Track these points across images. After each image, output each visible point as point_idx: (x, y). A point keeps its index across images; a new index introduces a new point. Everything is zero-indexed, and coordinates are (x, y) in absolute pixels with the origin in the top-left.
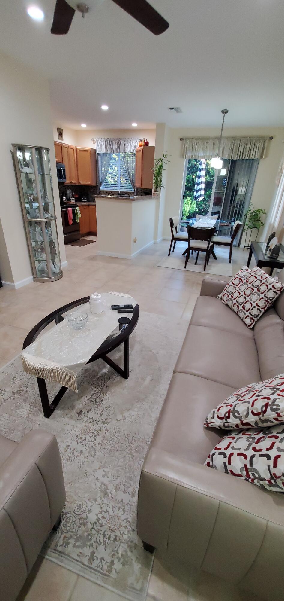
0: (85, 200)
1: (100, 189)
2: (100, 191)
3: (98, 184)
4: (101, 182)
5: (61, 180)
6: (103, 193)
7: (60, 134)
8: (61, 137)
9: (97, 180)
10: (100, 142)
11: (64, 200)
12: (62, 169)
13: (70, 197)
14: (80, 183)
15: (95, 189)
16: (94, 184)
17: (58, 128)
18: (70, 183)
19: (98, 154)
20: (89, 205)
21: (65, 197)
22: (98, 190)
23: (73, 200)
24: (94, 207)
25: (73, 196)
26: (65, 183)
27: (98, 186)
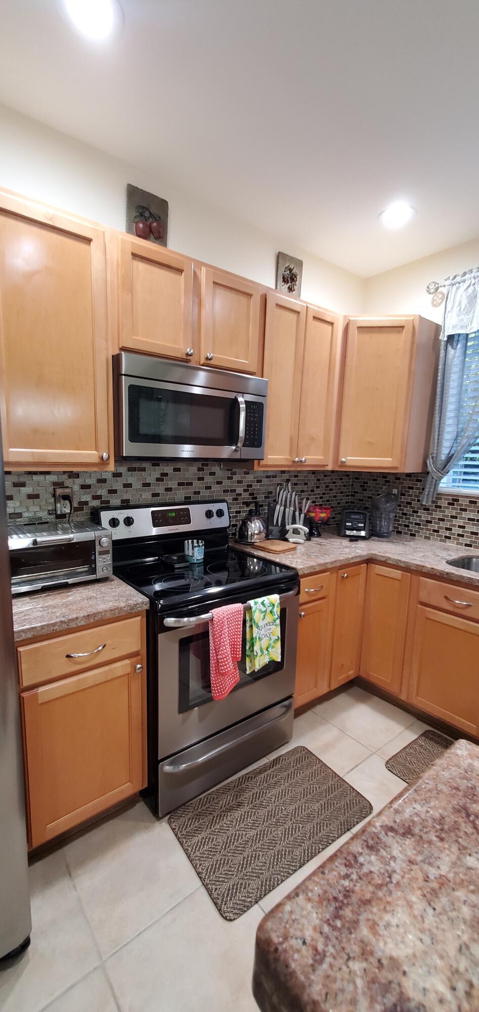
0: (359, 529)
1: (436, 484)
2: (440, 496)
3: (431, 467)
4: (450, 458)
5: (234, 448)
6: (453, 504)
7: (284, 278)
8: (289, 288)
9: (431, 451)
10: (472, 287)
11: (250, 533)
12: (241, 402)
13: (286, 521)
14: (342, 462)
15: (412, 488)
16: (411, 466)
17: (279, 252)
18: (294, 462)
19: (451, 338)
20: (370, 561)
21: (258, 522)
22: (427, 490)
23: (296, 532)
24: (397, 574)
25: (302, 516)
26: (261, 464)
27: (428, 473)
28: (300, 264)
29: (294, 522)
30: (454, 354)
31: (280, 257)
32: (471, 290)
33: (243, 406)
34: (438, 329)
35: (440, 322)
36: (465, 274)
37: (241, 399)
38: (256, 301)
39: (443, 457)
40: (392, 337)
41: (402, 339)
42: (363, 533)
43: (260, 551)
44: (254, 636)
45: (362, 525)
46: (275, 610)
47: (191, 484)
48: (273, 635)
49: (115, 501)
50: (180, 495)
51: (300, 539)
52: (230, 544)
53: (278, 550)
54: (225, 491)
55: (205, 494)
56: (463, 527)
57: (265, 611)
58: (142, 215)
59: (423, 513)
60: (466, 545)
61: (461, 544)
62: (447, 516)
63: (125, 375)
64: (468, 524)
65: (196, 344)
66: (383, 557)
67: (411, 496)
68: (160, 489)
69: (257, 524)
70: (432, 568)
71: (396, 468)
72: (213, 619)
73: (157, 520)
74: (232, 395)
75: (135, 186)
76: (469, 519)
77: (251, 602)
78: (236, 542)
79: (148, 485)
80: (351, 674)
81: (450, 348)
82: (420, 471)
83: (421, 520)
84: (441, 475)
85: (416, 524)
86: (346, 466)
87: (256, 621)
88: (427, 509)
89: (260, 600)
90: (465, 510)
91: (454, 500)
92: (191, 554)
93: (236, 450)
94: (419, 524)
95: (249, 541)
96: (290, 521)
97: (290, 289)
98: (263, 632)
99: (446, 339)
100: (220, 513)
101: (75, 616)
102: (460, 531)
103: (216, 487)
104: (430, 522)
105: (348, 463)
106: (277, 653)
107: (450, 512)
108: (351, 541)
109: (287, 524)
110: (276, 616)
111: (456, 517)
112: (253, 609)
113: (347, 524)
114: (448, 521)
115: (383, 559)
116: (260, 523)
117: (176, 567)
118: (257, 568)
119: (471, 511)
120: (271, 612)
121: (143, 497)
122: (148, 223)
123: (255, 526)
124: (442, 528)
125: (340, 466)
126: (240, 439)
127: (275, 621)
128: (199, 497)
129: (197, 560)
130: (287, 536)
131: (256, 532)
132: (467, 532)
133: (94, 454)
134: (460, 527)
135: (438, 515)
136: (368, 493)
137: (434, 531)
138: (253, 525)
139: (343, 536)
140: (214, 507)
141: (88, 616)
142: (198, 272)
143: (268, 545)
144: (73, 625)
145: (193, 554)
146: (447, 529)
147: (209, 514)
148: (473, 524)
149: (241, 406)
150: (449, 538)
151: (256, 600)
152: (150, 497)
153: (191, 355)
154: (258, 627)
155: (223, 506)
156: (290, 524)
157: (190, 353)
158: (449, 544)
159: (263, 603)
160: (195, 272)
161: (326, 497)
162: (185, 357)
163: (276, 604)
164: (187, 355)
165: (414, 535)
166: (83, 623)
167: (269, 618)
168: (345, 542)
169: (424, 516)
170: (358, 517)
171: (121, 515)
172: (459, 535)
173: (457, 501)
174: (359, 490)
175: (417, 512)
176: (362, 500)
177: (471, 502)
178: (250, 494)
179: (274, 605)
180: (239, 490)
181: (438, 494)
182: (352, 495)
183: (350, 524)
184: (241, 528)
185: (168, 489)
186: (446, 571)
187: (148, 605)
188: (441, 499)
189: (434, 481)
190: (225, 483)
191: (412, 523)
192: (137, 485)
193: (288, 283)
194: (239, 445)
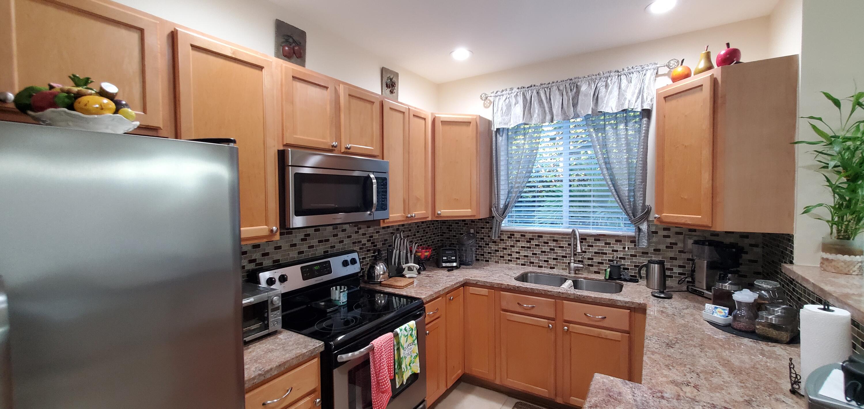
0: (452, 262)
1: (500, 225)
2: (502, 232)
3: (495, 214)
4: (506, 207)
5: (369, 212)
6: (511, 238)
7: (387, 85)
8: (390, 91)
9: (493, 202)
10: (508, 99)
11: (376, 274)
12: (373, 177)
13: (401, 261)
14: (438, 214)
15: (483, 228)
16: (483, 214)
17: (383, 67)
18: (407, 217)
19: (498, 130)
20: (466, 284)
21: (382, 265)
22: (494, 229)
23: (410, 269)
24: (485, 291)
25: (413, 256)
26: (385, 222)
27: (493, 217)
28: (397, 75)
29: (407, 262)
30: (501, 140)
31: (383, 70)
32: (507, 101)
33: (374, 181)
34: (489, 123)
35: (490, 118)
36: (503, 91)
37: (372, 176)
38: (377, 106)
39: (502, 206)
40: (464, 129)
41: (470, 131)
42: (455, 264)
43: (388, 288)
44: (402, 356)
45: (454, 258)
46: (413, 333)
47: (328, 240)
48: (413, 353)
49: (267, 262)
50: (320, 250)
51: (414, 274)
52: (361, 285)
53: (402, 285)
54: (354, 243)
55: (339, 247)
56: (519, 253)
57: (407, 335)
58: (287, 41)
59: (493, 245)
60: (522, 265)
61: (519, 264)
62: (508, 246)
63: (291, 166)
64: (522, 250)
65: (338, 138)
66: (474, 280)
67: (483, 233)
68: (304, 247)
69: (381, 266)
70: (508, 285)
71: (474, 216)
72: (374, 348)
73: (307, 274)
74: (365, 174)
75: (282, 20)
76: (522, 247)
77: (398, 330)
78: (365, 282)
79: (295, 245)
80: (460, 372)
81: (498, 136)
82: (488, 217)
83: (491, 250)
84: (502, 219)
85: (489, 253)
86: (441, 217)
87: (402, 344)
88: (494, 242)
89: (403, 327)
90: (519, 241)
91: (511, 234)
92: (337, 299)
93: (370, 214)
94: (491, 253)
95: (376, 281)
96: (404, 261)
97: (392, 92)
98: (406, 352)
99: (495, 130)
100: (353, 261)
101: (269, 368)
102: (517, 255)
103: (346, 241)
104: (498, 251)
105: (442, 215)
106: (417, 366)
107: (509, 243)
108: (449, 271)
109: (402, 264)
110: (415, 338)
111: (514, 246)
112: (400, 335)
113: (444, 258)
114: (509, 249)
115: (475, 282)
116: (384, 265)
117: (328, 311)
118: (383, 302)
119: (522, 241)
120: (411, 335)
121: (291, 256)
122: (292, 46)
123: (380, 268)
124: (505, 254)
125: (437, 217)
126: (374, 206)
127: (414, 341)
128: (335, 251)
129: (343, 303)
130: (404, 273)
131: (381, 273)
132: (521, 256)
133: (264, 228)
134: (517, 252)
135: (502, 245)
136: (453, 233)
137: (501, 257)
138: (378, 268)
139: (441, 268)
140: (348, 257)
141: (280, 365)
142: (337, 87)
143: (391, 281)
144: (268, 376)
145: (340, 298)
146: (509, 255)
147: (345, 264)
148: (525, 250)
149: (373, 181)
150: (511, 261)
151: (401, 327)
152: (296, 255)
153: (335, 147)
154: (403, 349)
155: (355, 255)
156: (404, 263)
157: (335, 145)
158: (511, 265)
159: (405, 329)
160: (335, 88)
161: (424, 239)
162: (331, 148)
163: (414, 329)
164: (333, 146)
165: (488, 261)
166: (276, 373)
167: (410, 340)
168: (445, 272)
169: (494, 247)
170: (451, 252)
171: (275, 274)
172: (517, 258)
173: (514, 235)
174: (446, 231)
175: (488, 245)
176: (449, 238)
177: (522, 235)
178: (372, 243)
179: (412, 329)
180: (364, 241)
181: (501, 231)
182: (441, 235)
183: (446, 258)
184: (369, 271)
185: (311, 247)
186: (517, 285)
187: (324, 347)
188: (503, 234)
189: (498, 223)
190: (354, 236)
191: (486, 252)
192: (285, 246)
193: (390, 88)
194: (373, 210)
